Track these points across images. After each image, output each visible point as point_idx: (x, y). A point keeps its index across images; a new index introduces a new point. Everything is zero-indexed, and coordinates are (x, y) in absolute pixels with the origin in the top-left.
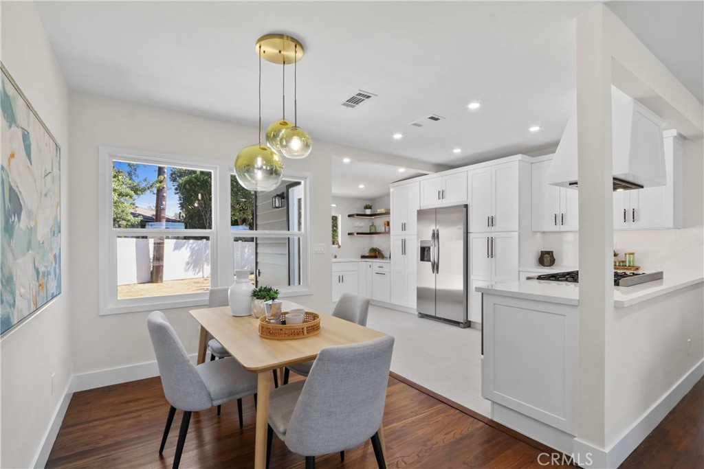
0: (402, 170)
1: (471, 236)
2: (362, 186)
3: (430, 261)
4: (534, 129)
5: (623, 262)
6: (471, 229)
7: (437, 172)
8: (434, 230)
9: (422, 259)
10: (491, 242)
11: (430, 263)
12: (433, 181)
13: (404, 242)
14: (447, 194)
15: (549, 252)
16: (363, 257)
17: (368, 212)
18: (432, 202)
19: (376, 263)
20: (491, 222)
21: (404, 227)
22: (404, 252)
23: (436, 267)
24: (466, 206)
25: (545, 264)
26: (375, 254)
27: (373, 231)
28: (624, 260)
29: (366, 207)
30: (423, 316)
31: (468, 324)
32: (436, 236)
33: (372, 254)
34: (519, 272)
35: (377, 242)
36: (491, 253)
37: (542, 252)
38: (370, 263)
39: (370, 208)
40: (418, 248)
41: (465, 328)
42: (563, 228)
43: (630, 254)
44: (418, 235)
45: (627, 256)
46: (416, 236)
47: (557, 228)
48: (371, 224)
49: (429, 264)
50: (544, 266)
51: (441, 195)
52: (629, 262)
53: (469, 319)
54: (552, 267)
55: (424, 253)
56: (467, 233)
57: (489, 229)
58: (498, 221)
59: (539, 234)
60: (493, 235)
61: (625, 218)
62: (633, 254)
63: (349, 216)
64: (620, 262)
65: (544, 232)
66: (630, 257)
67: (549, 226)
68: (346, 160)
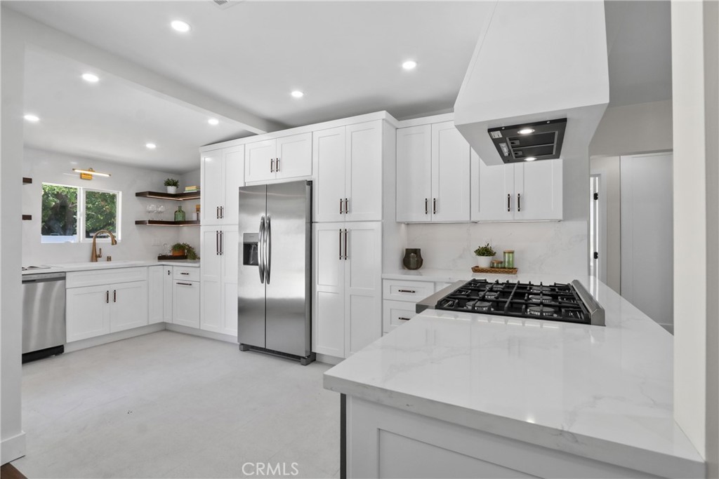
0: (214, 121)
1: (317, 227)
2: (151, 146)
3: (257, 265)
4: (409, 65)
5: (501, 263)
6: (317, 217)
7: (269, 131)
8: (263, 219)
9: (246, 262)
10: (344, 236)
11: (258, 267)
12: (266, 144)
13: (220, 235)
14: (283, 165)
15: (416, 250)
16: (162, 258)
17: (171, 190)
18: (262, 176)
19: (178, 267)
20: (345, 206)
21: (220, 213)
22: (220, 251)
23: (265, 274)
24: (310, 183)
25: (412, 266)
26: (184, 253)
27: (180, 219)
28: (503, 260)
29: (168, 183)
30: (246, 348)
31: (312, 358)
32: (266, 227)
33: (177, 254)
34: (382, 279)
35: (184, 235)
36: (344, 253)
37: (407, 250)
38: (170, 268)
39: (175, 184)
40: (239, 244)
41: (306, 365)
42: (436, 218)
43: (509, 253)
44: (241, 226)
45: (507, 255)
46: (237, 226)
47: (427, 218)
48: (177, 210)
49: (256, 269)
50: (409, 268)
51: (275, 165)
52: (509, 262)
53: (313, 351)
54: (420, 270)
55: (249, 253)
56: (311, 222)
57: (341, 217)
58: (354, 205)
59: (403, 226)
60: (348, 226)
61: (509, 207)
62: (513, 252)
63: (138, 195)
64: (498, 263)
65: (408, 224)
66: (509, 257)
67: (418, 215)
68: (91, 78)
